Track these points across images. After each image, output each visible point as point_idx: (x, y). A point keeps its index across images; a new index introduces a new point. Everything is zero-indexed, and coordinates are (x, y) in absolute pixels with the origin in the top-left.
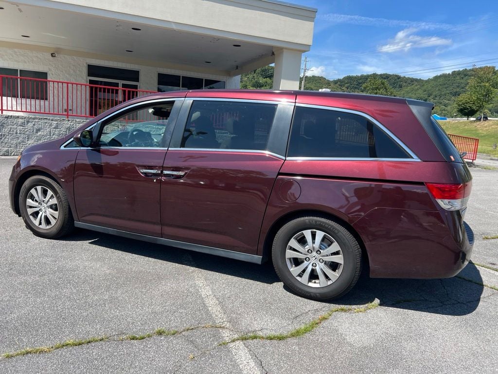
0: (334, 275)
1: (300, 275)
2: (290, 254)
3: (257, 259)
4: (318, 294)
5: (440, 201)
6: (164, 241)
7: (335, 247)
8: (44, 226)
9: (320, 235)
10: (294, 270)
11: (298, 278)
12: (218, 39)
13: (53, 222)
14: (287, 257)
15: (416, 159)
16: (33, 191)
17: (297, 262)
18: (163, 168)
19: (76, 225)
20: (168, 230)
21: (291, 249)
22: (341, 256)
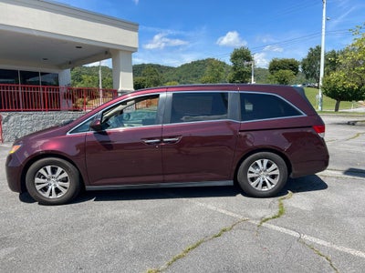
0: (275, 182)
1: (257, 186)
2: (249, 176)
3: (230, 183)
4: (268, 194)
7: (274, 166)
8: (54, 196)
9: (266, 161)
10: (253, 184)
12: (66, 42)
15: (305, 115)
16: (41, 171)
17: (253, 180)
19: (87, 189)
20: (168, 177)
21: (250, 173)
22: (278, 171)
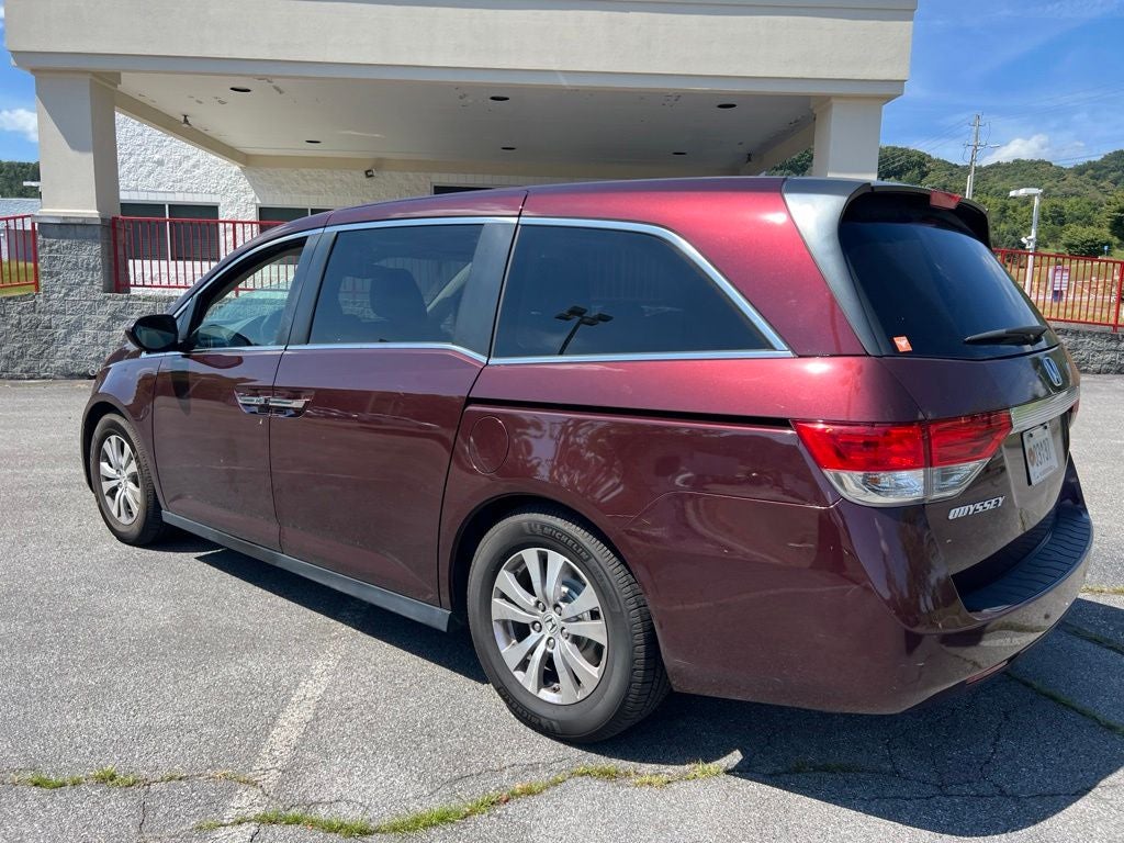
0: (592, 674)
1: (523, 666)
2: (499, 609)
3: (440, 617)
4: (554, 723)
6: (287, 561)
7: (588, 599)
9: (557, 561)
10: (511, 653)
11: (519, 675)
12: (678, 96)
13: (135, 509)
14: (494, 617)
15: (780, 351)
16: (106, 445)
17: (521, 631)
18: (272, 390)
19: (165, 519)
20: (289, 534)
21: (504, 596)
22: (600, 623)
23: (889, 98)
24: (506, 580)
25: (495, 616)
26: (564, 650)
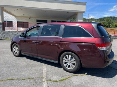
0: (74, 66)
1: (66, 66)
3: (57, 62)
4: (70, 71)
5: (99, 48)
6: (38, 57)
7: (74, 59)
8: (16, 54)
9: (70, 56)
10: (65, 65)
11: (66, 67)
13: (18, 53)
15: (93, 37)
16: (14, 47)
17: (66, 63)
18: (37, 41)
19: (22, 54)
20: (38, 55)
21: (64, 60)
22: (75, 62)
23: (84, 13)
24: (64, 58)
25: (63, 61)
26: (71, 64)
